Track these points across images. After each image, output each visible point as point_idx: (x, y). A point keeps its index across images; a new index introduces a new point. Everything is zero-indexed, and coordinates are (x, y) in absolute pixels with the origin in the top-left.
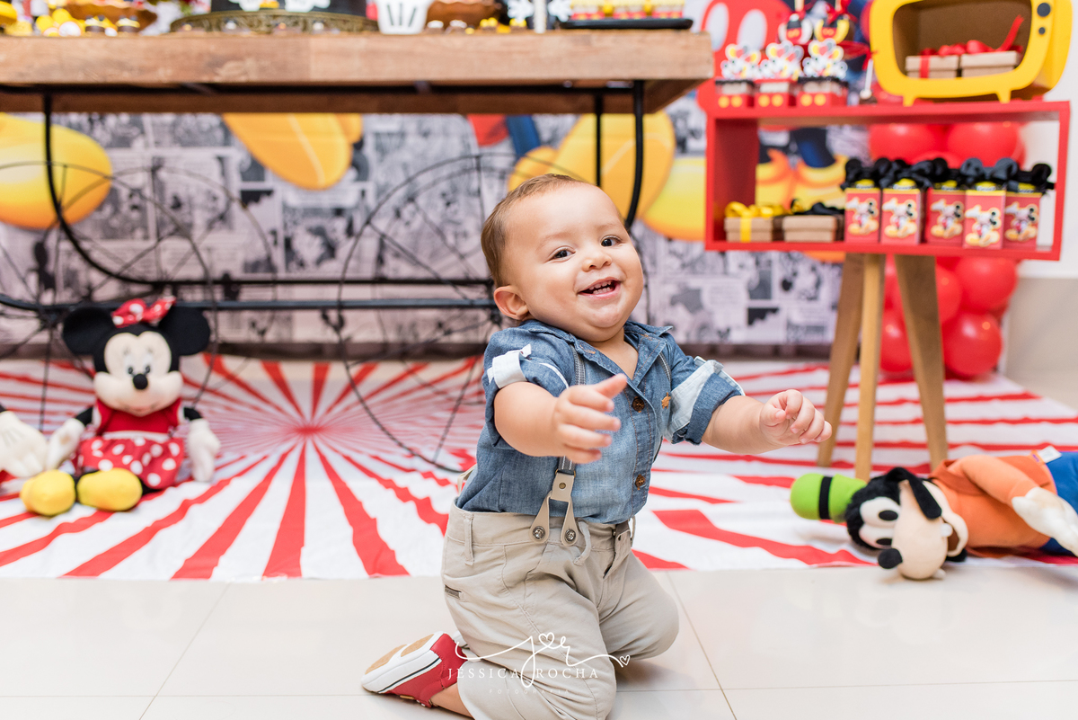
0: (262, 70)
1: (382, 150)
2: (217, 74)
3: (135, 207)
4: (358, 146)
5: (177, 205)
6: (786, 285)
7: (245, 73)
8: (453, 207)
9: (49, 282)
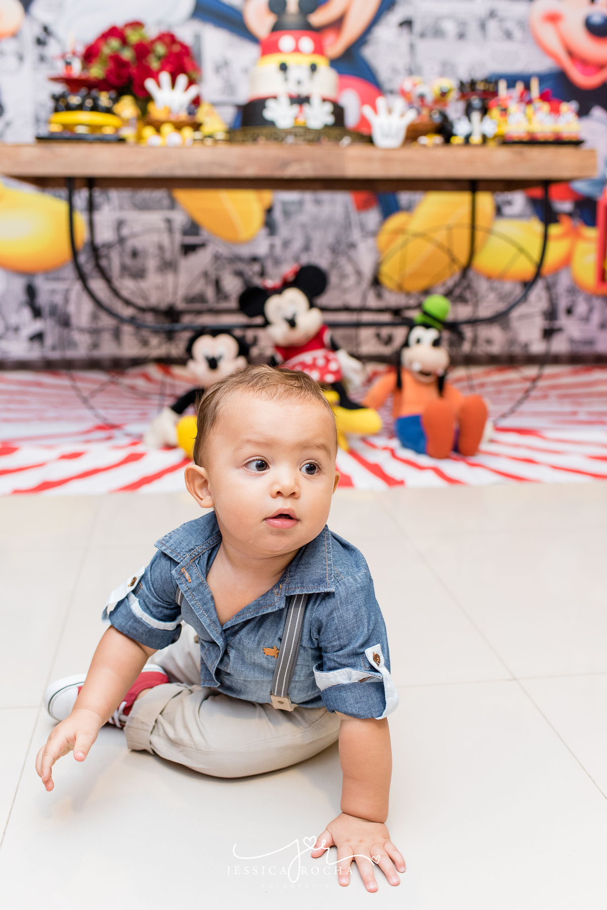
1: (287, 214)
4: (269, 211)
5: (135, 254)
6: (569, 311)
9: (37, 313)
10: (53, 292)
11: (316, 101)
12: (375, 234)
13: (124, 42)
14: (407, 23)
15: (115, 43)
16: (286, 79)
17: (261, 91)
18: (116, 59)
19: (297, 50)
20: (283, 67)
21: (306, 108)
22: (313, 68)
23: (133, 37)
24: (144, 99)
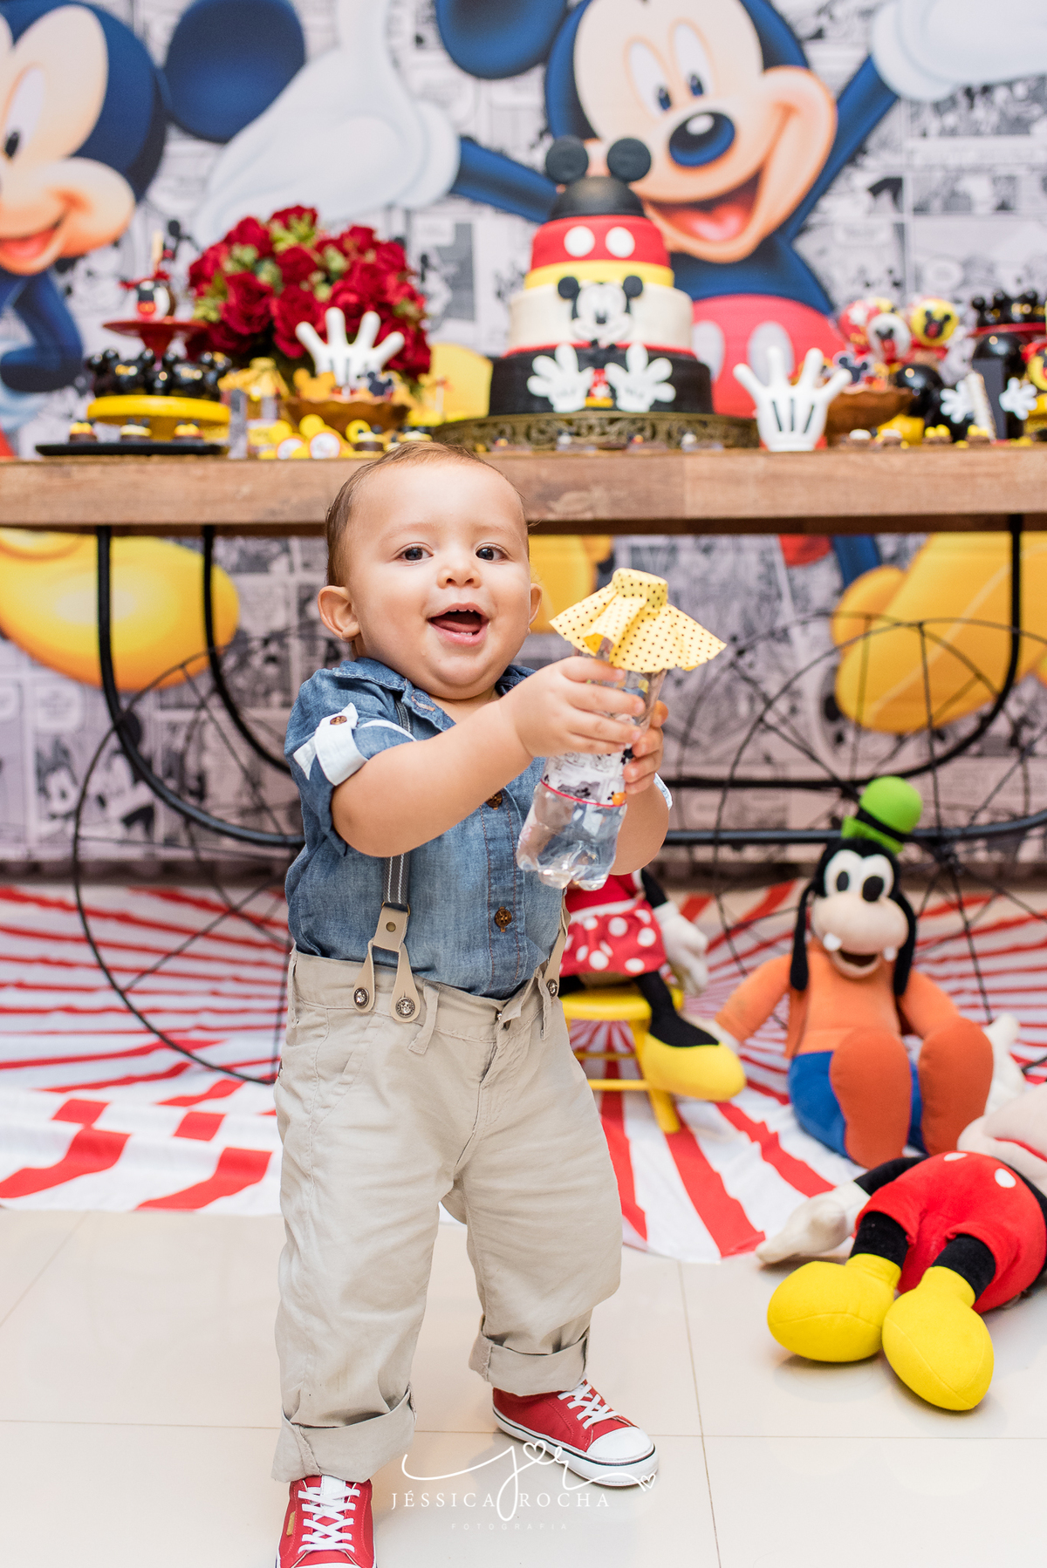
0: (616, 502)
2: (551, 510)
3: (271, 659)
7: (591, 508)
8: (748, 657)
9: (141, 771)
10: (173, 728)
11: (636, 356)
12: (826, 614)
13: (266, 248)
14: (890, 186)
15: (247, 254)
16: (575, 315)
17: (529, 339)
18: (244, 283)
19: (600, 253)
20: (569, 289)
21: (613, 371)
22: (633, 288)
23: (285, 240)
24: (296, 360)
